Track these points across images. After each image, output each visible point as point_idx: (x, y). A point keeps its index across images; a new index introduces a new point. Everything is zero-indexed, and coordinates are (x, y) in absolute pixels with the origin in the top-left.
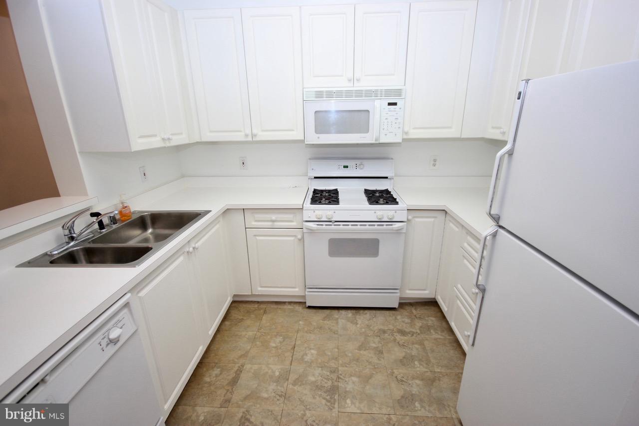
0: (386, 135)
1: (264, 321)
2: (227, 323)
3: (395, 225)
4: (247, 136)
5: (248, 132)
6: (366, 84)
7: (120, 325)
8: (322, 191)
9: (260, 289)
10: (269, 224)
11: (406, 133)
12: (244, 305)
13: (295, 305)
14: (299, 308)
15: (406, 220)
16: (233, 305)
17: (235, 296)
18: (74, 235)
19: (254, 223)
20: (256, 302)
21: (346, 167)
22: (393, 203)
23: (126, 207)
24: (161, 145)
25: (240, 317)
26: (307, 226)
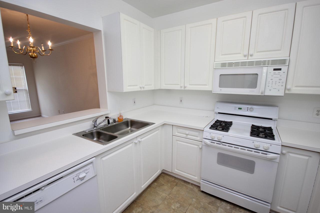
0: (270, 90)
1: (174, 190)
2: (156, 184)
3: (270, 154)
4: (181, 87)
5: (182, 85)
6: (257, 57)
7: (86, 172)
8: (222, 121)
9: (176, 170)
10: (185, 136)
11: (289, 90)
12: (168, 177)
13: (194, 187)
14: (196, 189)
15: (279, 153)
16: (162, 174)
17: (163, 170)
18: (96, 125)
19: (177, 133)
20: (174, 177)
21: (240, 109)
22: (271, 138)
23: (121, 116)
24: (139, 90)
25: (163, 183)
26: (205, 141)
